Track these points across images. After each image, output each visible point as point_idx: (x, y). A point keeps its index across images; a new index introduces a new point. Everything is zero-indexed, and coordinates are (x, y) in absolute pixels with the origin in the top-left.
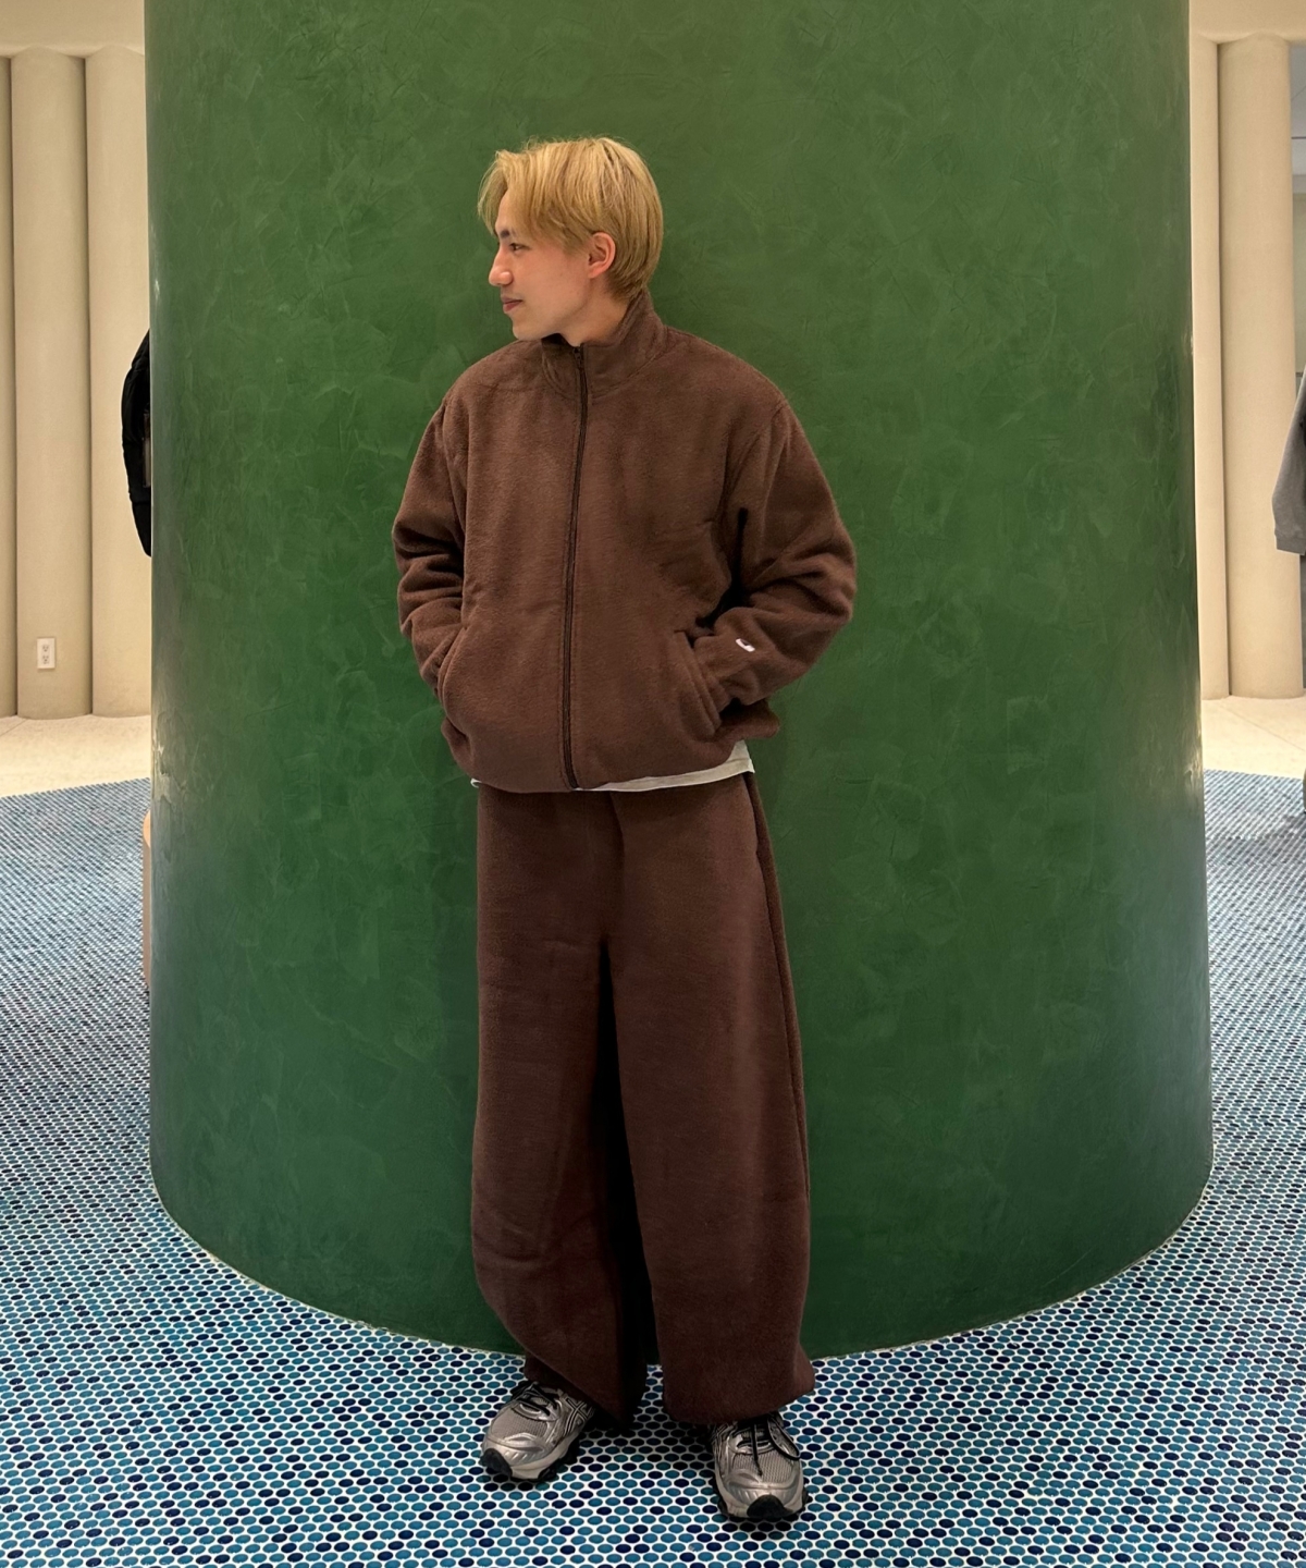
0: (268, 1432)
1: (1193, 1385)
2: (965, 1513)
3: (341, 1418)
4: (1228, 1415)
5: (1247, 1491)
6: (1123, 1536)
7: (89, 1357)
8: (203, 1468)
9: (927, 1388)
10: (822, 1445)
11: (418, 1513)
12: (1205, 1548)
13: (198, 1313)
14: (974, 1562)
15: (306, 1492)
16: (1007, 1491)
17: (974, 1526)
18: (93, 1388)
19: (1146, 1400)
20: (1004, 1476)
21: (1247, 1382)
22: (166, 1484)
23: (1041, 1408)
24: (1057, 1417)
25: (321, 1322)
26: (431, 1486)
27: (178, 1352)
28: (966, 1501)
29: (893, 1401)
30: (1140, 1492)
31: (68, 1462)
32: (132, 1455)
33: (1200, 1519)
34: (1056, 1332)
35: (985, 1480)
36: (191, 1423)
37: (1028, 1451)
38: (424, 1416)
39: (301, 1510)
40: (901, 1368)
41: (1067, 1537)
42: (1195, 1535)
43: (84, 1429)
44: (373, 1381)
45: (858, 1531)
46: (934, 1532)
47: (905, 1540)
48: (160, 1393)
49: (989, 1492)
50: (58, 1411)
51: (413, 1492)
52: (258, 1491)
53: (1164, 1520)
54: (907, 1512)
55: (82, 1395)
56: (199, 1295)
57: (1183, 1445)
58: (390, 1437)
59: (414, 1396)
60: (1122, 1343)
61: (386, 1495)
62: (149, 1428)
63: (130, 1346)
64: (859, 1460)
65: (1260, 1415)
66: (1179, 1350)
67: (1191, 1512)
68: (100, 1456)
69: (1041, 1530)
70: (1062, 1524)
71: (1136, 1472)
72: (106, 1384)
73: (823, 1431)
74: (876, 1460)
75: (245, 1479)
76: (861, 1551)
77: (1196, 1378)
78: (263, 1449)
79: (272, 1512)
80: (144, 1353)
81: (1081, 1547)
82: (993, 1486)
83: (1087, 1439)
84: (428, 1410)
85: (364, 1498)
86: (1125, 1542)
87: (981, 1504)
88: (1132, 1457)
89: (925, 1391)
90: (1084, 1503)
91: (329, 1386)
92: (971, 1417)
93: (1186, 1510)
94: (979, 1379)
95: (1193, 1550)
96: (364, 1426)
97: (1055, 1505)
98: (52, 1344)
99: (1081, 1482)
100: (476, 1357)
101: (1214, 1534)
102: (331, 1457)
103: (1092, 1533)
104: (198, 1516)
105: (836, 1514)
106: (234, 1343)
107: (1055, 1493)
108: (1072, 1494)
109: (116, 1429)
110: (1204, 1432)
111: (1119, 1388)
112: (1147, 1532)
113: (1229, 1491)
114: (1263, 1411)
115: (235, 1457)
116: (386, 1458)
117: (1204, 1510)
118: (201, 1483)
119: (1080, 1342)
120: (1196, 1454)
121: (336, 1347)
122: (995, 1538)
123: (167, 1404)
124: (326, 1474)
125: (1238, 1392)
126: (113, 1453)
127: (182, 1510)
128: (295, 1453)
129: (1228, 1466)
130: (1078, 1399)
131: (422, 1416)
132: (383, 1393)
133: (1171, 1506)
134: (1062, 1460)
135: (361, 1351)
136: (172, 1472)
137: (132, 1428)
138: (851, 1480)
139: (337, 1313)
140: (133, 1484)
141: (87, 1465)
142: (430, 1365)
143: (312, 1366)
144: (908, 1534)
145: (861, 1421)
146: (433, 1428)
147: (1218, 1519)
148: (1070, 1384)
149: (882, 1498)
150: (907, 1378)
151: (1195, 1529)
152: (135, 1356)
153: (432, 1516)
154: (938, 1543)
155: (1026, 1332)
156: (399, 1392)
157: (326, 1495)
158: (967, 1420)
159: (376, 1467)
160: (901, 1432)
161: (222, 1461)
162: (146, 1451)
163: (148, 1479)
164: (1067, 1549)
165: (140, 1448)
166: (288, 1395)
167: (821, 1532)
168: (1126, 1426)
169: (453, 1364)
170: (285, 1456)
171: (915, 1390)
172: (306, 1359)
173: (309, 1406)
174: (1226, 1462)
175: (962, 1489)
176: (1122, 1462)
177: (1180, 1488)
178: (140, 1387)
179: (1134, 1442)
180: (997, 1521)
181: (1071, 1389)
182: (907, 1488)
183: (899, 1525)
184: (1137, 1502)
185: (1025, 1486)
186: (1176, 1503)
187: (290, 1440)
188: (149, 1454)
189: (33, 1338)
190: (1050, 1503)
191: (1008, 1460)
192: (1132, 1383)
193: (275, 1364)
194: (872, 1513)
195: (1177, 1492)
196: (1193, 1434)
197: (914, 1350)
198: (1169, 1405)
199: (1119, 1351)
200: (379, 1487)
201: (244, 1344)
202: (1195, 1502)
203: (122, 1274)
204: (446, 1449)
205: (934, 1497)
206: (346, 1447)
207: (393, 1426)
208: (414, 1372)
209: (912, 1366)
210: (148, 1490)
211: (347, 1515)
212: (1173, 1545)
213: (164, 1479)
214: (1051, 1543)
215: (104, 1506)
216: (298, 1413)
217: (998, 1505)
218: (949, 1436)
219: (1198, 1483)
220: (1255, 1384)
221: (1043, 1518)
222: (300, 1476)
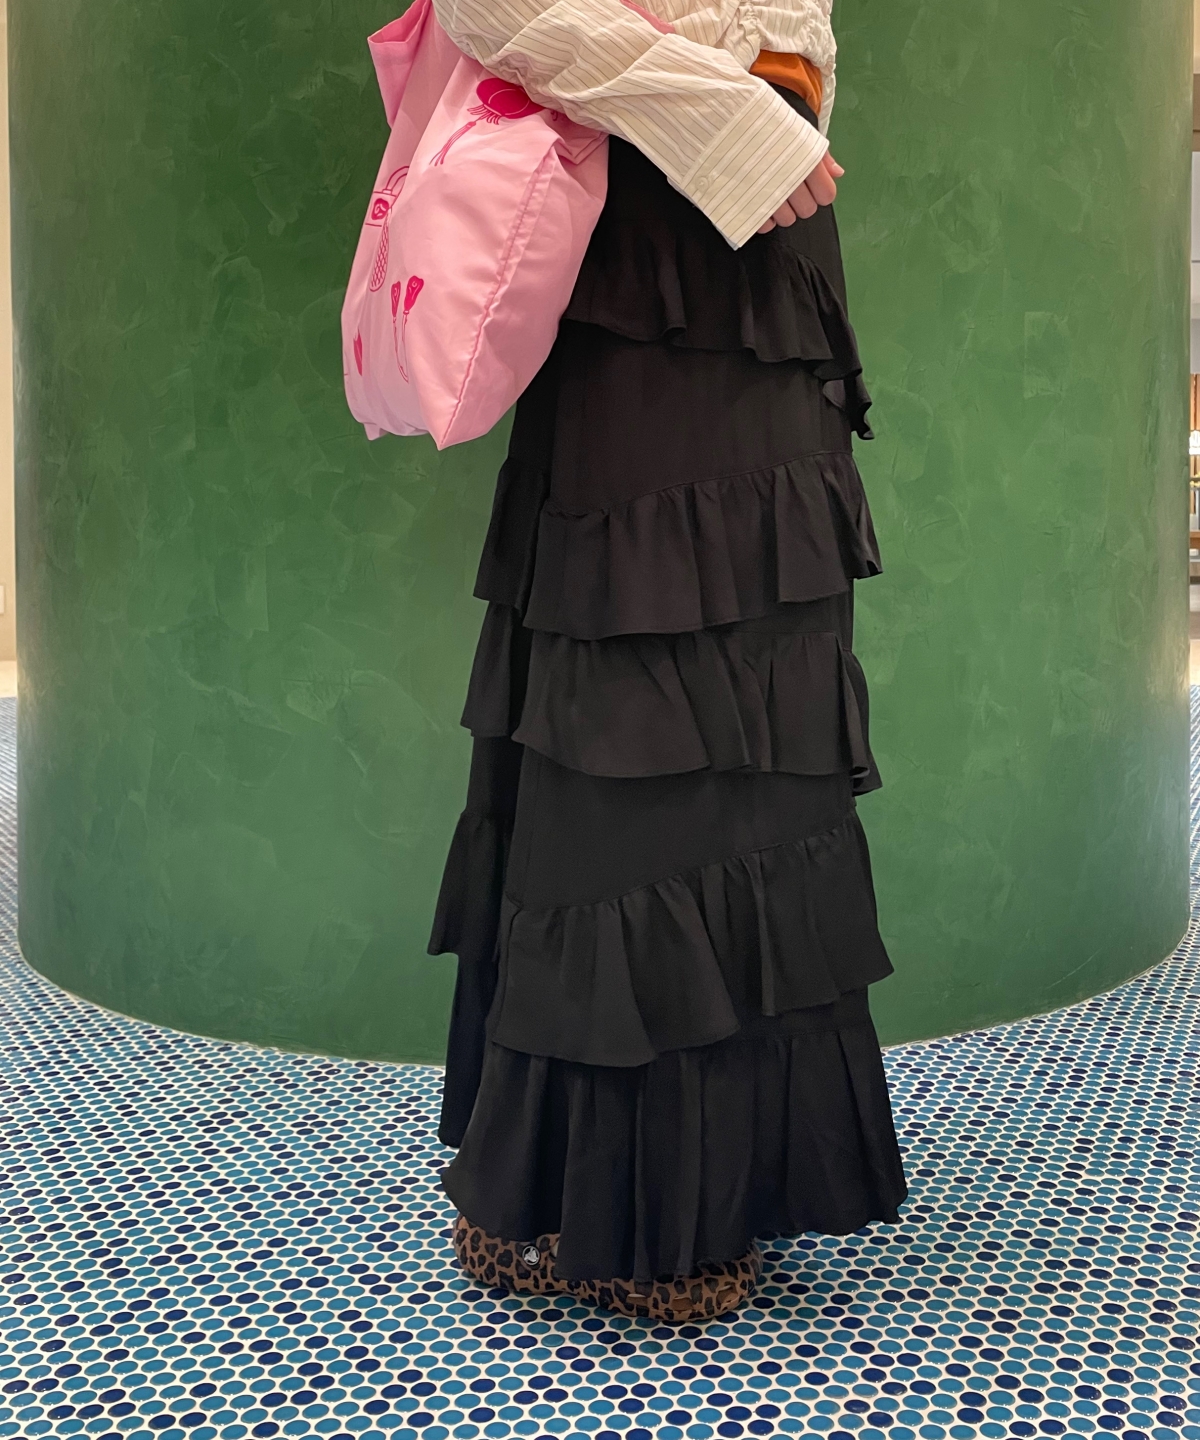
11: (296, 1220)
13: (42, 1043)
15: (146, 1204)
24: (1097, 1104)
26: (317, 1192)
38: (315, 1124)
44: (254, 1095)
51: (292, 1198)
58: (268, 1146)
59: (303, 1107)
75: (65, 1194)
78: (97, 1163)
79: (96, 1226)
83: (1140, 1122)
84: (320, 1119)
91: (196, 1101)
102: (187, 1168)
116: (261, 1166)
131: (312, 1125)
132: (264, 1105)
134: (1117, 1142)
135: (242, 1069)
139: (215, 1037)
143: (176, 1085)
146: (325, 1136)
153: (316, 1221)
156: (284, 1104)
159: (245, 1175)
172: (171, 1079)
173: (167, 1120)
182: (933, 1173)
187: (135, 1154)
201: (94, 1068)
204: (340, 1155)
207: (273, 1135)
208: (305, 1085)
218: (971, 1123)
222: (141, 1188)
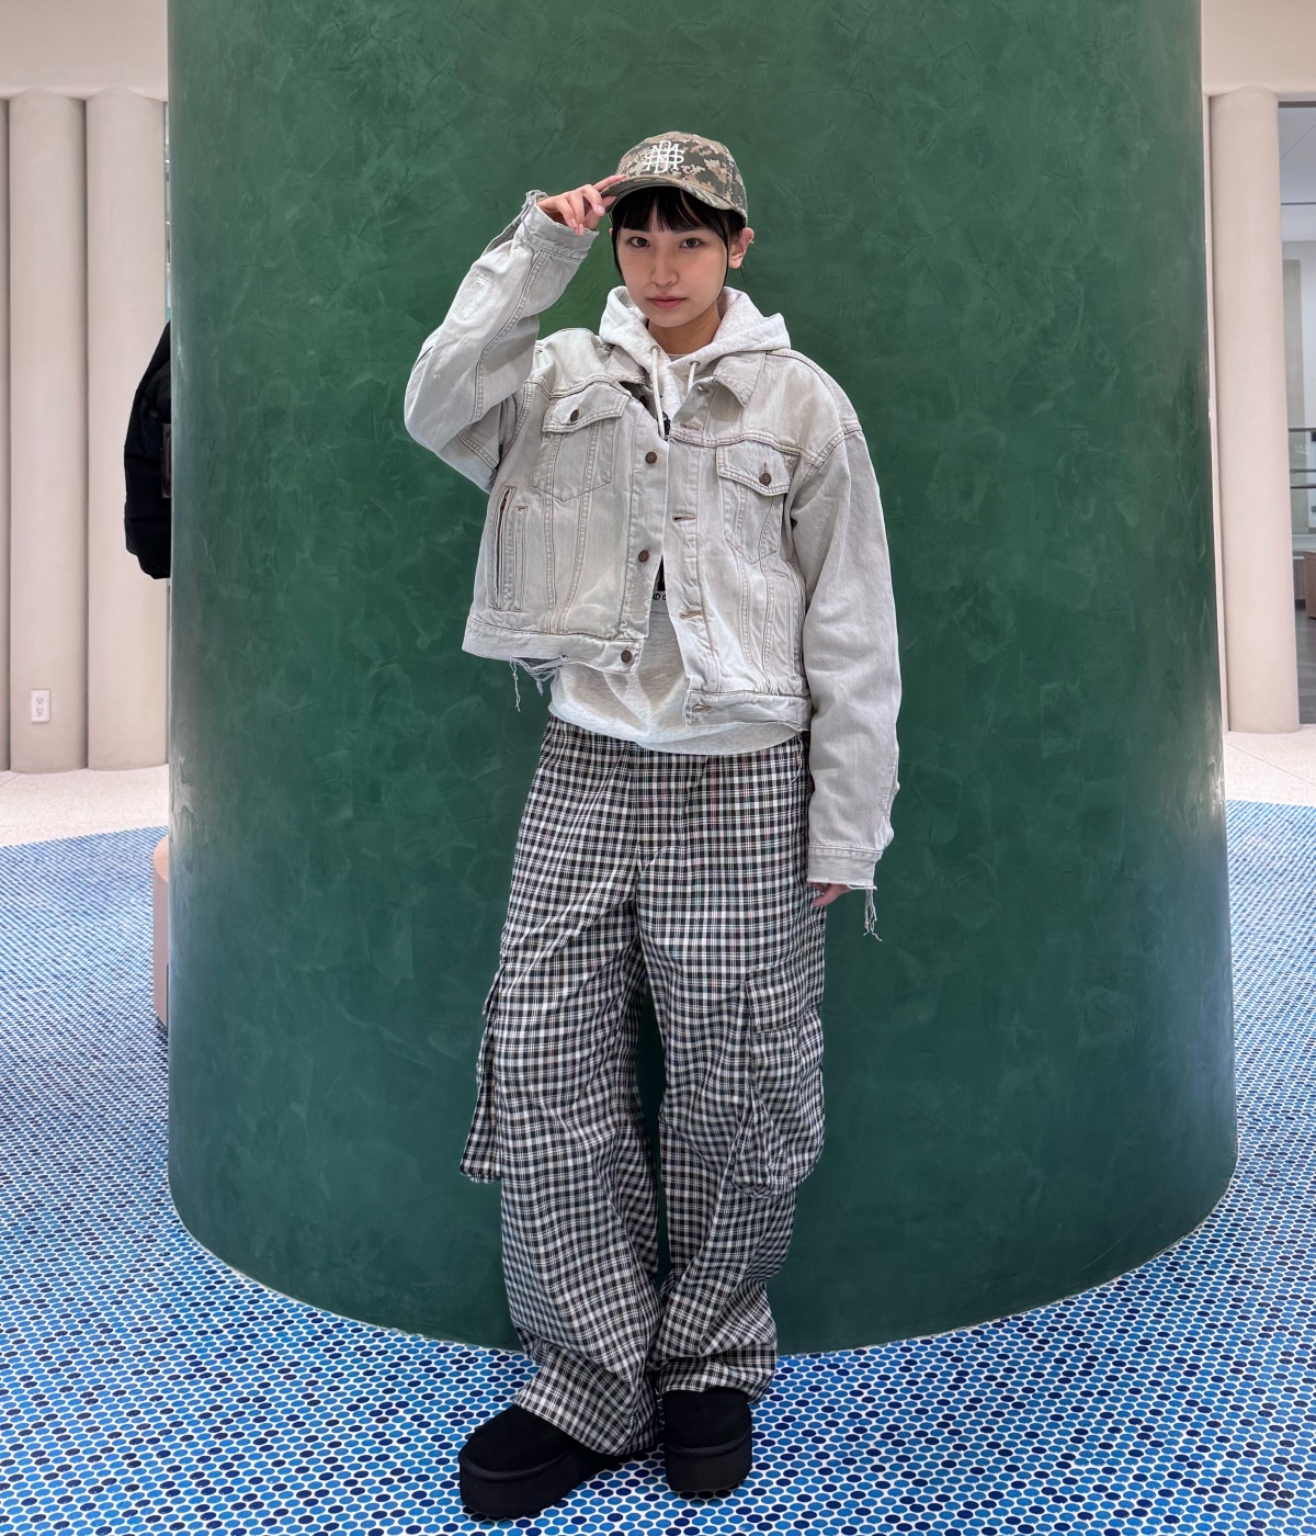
0: (303, 1437)
1: (1231, 1358)
2: (1014, 1485)
3: (378, 1421)
4: (1266, 1385)
5: (1289, 1453)
6: (1170, 1499)
7: (114, 1372)
8: (238, 1473)
9: (969, 1371)
10: (868, 1427)
12: (1251, 1507)
13: (225, 1327)
14: (1026, 1529)
15: (345, 1491)
16: (1054, 1463)
17: (1023, 1496)
18: (119, 1401)
19: (1186, 1373)
20: (1050, 1449)
21: (1283, 1354)
22: (200, 1489)
23: (1083, 1385)
24: (1099, 1393)
25: (353, 1331)
27: (207, 1363)
28: (1014, 1474)
29: (936, 1384)
30: (1185, 1458)
31: (96, 1472)
32: (163, 1463)
33: (1245, 1480)
34: (1094, 1314)
35: (1031, 1453)
36: (223, 1431)
37: (1073, 1425)
38: (464, 1415)
39: (341, 1509)
40: (942, 1354)
41: (1116, 1502)
42: (1241, 1495)
43: (111, 1441)
44: (411, 1384)
45: (908, 1506)
46: (984, 1504)
47: (955, 1512)
48: (190, 1404)
49: (1037, 1464)
50: (83, 1424)
52: (295, 1492)
53: (1209, 1483)
54: (957, 1486)
55: (107, 1408)
56: (225, 1309)
57: (1224, 1414)
58: (430, 1436)
59: (452, 1397)
60: (1159, 1323)
61: (428, 1492)
62: (179, 1437)
63: (156, 1360)
64: (906, 1440)
65: (1298, 1383)
66: (1216, 1326)
67: (1236, 1474)
68: (130, 1465)
69: (1089, 1497)
70: (1110, 1491)
71: (1180, 1440)
72: (133, 1397)
73: (868, 1414)
74: (923, 1439)
75: (282, 1482)
76: (913, 1524)
77: (1233, 1351)
78: (299, 1452)
79: (312, 1511)
80: (172, 1366)
81: (1130, 1511)
82: (1039, 1459)
83: (1130, 1411)
84: (467, 1410)
85: (406, 1495)
86: (1173, 1505)
87: (1030, 1476)
88: (1175, 1426)
89: (967, 1374)
90: (1131, 1471)
91: (365, 1390)
92: (1015, 1396)
93: (1231, 1473)
94: (1021, 1361)
95: (1240, 1509)
96: (402, 1427)
97: (1102, 1474)
98: (74, 1361)
99: (1126, 1451)
100: (514, 1358)
101: (1259, 1494)
102: (370, 1458)
103: (1140, 1498)
104: (235, 1518)
105: (885, 1491)
106: (264, 1354)
107: (1102, 1463)
108: (1118, 1463)
109: (146, 1439)
110: (1244, 1401)
111: (1158, 1364)
112: (1194, 1495)
113: (1272, 1454)
114: (1300, 1380)
115: (270, 1461)
116: (427, 1456)
117: (1247, 1472)
118: (236, 1487)
119: (1118, 1323)
120: (1237, 1421)
121: (370, 1353)
122: (1044, 1507)
123: (197, 1414)
124: (366, 1474)
125: (1275, 1363)
126: (143, 1462)
127: (218, 1513)
128: (332, 1455)
129: (1269, 1431)
130: (1119, 1375)
131: (460, 1415)
132: (420, 1395)
133: (1216, 1470)
134: (1107, 1432)
135: (396, 1356)
136: (205, 1478)
137: (161, 1438)
138: (898, 1459)
139: (369, 1322)
140: (165, 1491)
141: (117, 1473)
142: (467, 1368)
143: (346, 1373)
144: (959, 1506)
145: (906, 1404)
147: (1263, 1479)
148: (1110, 1362)
149: (931, 1474)
150: (950, 1362)
151: (1241, 1490)
152: (162, 1370)
154: (988, 1514)
155: (1064, 1316)
156: (437, 1394)
157: (366, 1493)
158: (1010, 1399)
159: (416, 1465)
160: (946, 1412)
161: (257, 1465)
162: (178, 1459)
163: (180, 1485)
164: (1116, 1513)
165: (171, 1456)
166: (322, 1400)
167: (872, 1509)
168: (1167, 1398)
169: (492, 1366)
170: (323, 1458)
171: (958, 1373)
172: (340, 1367)
173: (345, 1410)
174: (1267, 1427)
175: (1009, 1463)
176: (1166, 1432)
177: (1224, 1453)
178: (168, 1398)
179: (1177, 1412)
180: (1044, 1491)
181: (1112, 1366)
182: (955, 1464)
183: (949, 1498)
184: (1183, 1468)
185: (1072, 1457)
186: (1220, 1466)
187: (326, 1443)
188: (181, 1461)
189: (54, 1356)
190: (1097, 1472)
191: (1053, 1434)
192: (1172, 1359)
193: (308, 1372)
194: (922, 1488)
195: (1220, 1457)
196: (1233, 1403)
197: (955, 1336)
198: (1209, 1378)
199: (1156, 1329)
200: (421, 1484)
201: (275, 1354)
202: (1239, 1465)
203: (145, 1292)
205: (982, 1471)
206: (385, 1447)
207: (432, 1426)
208: (451, 1375)
209: (954, 1351)
210: (181, 1495)
211: (389, 1512)
212: (1220, 1505)
213: (198, 1484)
214: (1100, 1509)
215: (136, 1512)
216: (334, 1418)
217: (1046, 1475)
218: (993, 1414)
219: (1242, 1447)
220: (1292, 1355)
221: (1091, 1486)
222: (338, 1476)
